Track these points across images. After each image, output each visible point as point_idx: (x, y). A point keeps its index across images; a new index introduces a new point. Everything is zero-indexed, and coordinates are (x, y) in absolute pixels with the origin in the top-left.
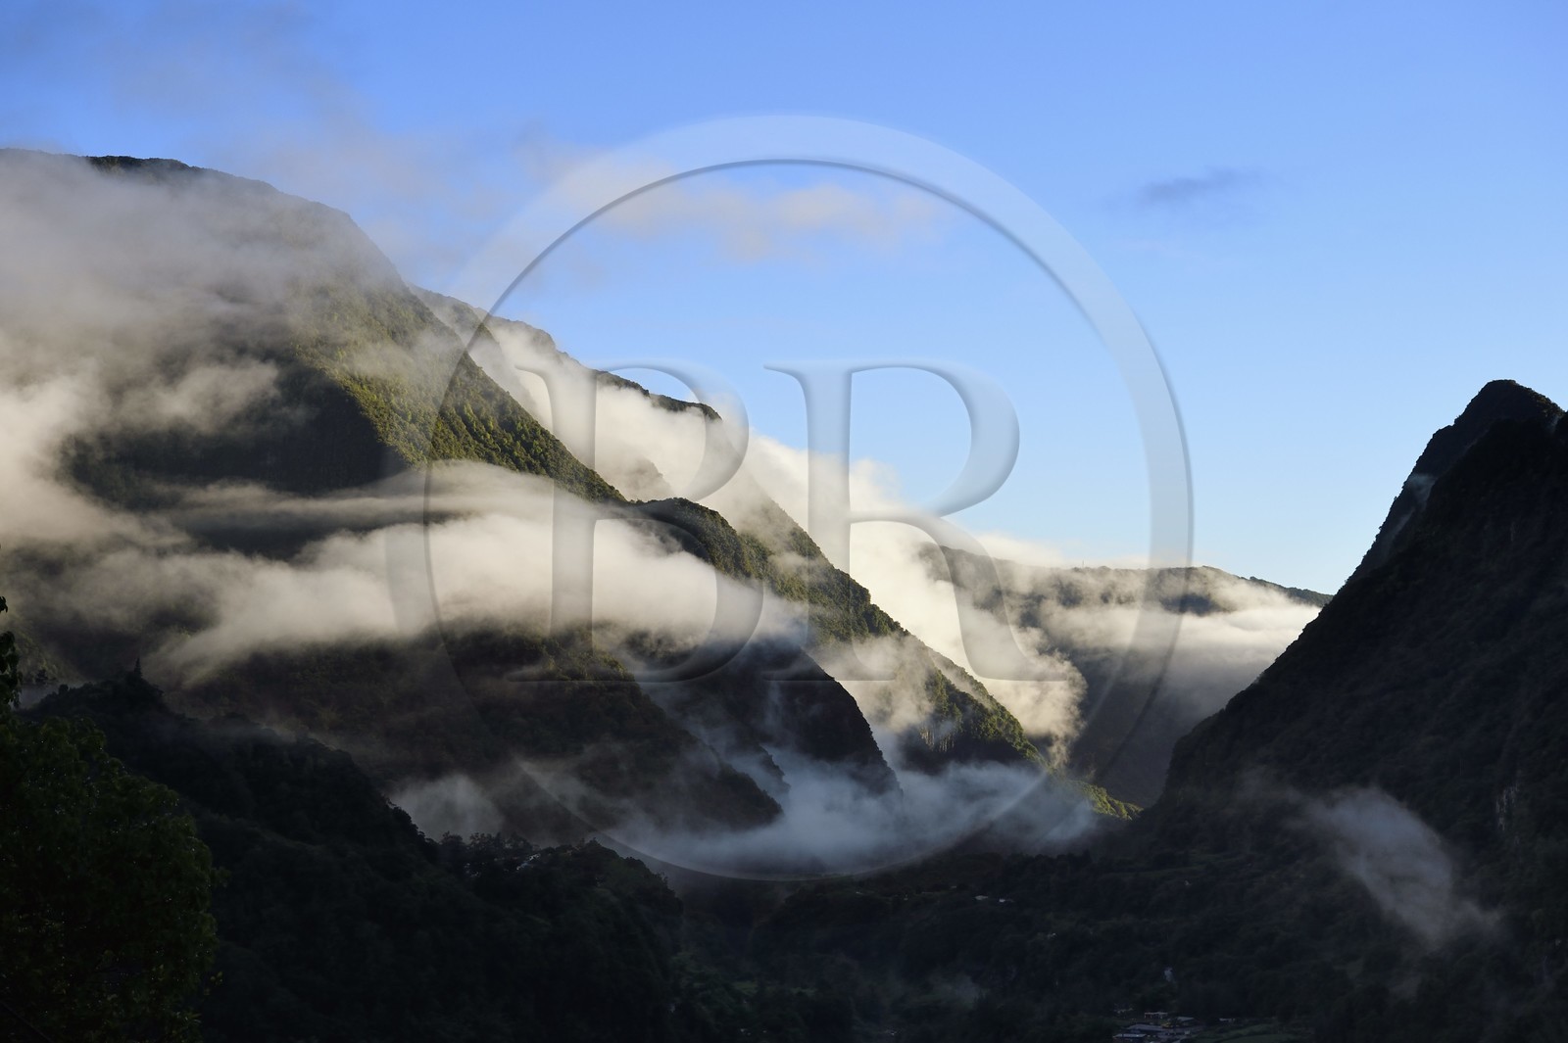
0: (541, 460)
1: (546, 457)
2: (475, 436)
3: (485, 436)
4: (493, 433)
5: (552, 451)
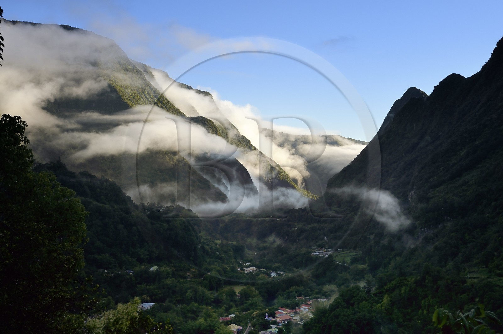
1: (166, 105)
2: (148, 99)
3: (150, 99)
4: (152, 99)
5: (168, 103)
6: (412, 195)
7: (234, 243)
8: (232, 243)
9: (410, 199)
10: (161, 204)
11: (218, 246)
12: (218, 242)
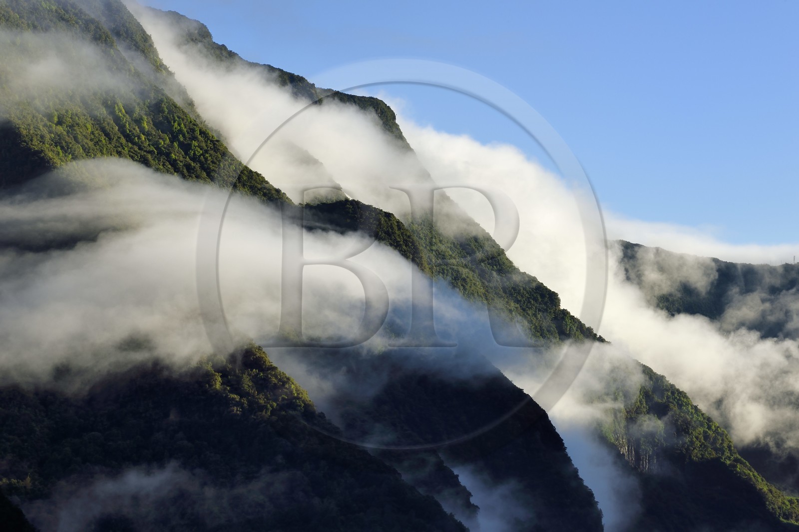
0: (200, 162)
2: (129, 137)
3: (139, 137)
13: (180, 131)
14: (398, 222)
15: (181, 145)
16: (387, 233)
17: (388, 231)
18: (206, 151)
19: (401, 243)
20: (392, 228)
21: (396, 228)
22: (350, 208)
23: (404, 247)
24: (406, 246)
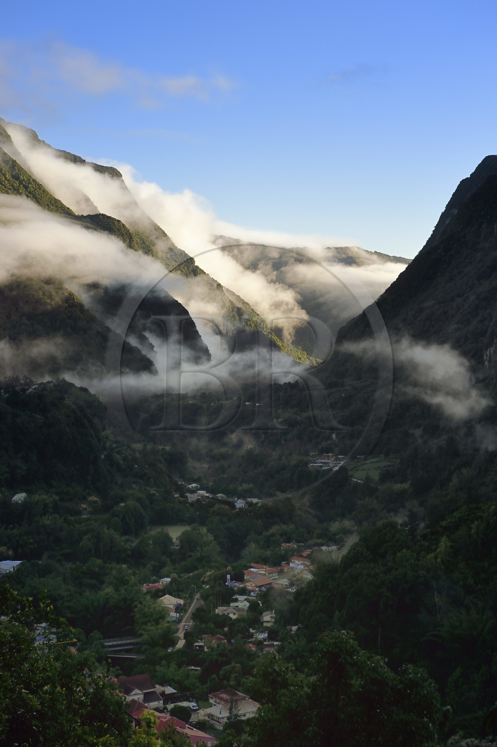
0: (33, 194)
1: (35, 193)
3: (5, 182)
4: (9, 181)
5: (38, 190)
6: (490, 354)
7: (168, 448)
8: (163, 449)
9: (486, 363)
10: (30, 379)
11: (137, 455)
12: (138, 446)
13: (24, 180)
14: (123, 224)
15: (24, 186)
16: (118, 229)
17: (119, 228)
18: (35, 189)
19: (124, 234)
20: (120, 227)
21: (122, 227)
22: (101, 217)
23: (126, 236)
24: (126, 235)
